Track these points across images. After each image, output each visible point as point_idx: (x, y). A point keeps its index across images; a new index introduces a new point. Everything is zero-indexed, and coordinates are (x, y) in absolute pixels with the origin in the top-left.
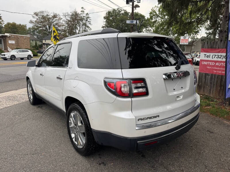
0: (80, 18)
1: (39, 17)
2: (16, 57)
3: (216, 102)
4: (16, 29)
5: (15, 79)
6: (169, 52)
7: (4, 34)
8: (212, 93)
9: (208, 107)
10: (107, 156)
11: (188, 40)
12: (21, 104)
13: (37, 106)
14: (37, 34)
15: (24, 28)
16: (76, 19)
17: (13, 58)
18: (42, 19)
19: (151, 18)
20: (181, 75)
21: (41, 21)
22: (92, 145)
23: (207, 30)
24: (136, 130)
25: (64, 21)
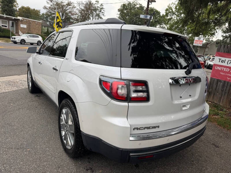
0: (94, 8)
1: (53, 4)
2: (26, 42)
3: (225, 111)
4: (30, 13)
5: (20, 64)
6: (180, 52)
7: (17, 17)
8: (222, 102)
9: (216, 117)
10: (97, 161)
11: (202, 41)
12: (20, 91)
13: (35, 95)
14: (50, 20)
15: (38, 13)
16: (89, 9)
17: (23, 42)
18: (56, 5)
19: (167, 15)
20: (191, 81)
21: (55, 7)
22: (80, 149)
23: (223, 33)
24: (130, 140)
25: (77, 9)
